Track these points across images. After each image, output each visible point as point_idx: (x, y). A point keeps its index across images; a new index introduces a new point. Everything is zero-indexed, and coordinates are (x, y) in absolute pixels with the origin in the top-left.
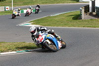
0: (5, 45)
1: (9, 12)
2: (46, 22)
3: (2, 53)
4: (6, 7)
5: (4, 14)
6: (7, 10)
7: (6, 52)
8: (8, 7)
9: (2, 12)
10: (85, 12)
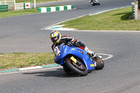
0: (26, 57)
1: (30, 11)
2: (83, 24)
3: (21, 69)
4: (26, 4)
5: (23, 14)
6: (26, 7)
7: (27, 66)
8: (29, 4)
9: (20, 11)
10: (139, 8)
